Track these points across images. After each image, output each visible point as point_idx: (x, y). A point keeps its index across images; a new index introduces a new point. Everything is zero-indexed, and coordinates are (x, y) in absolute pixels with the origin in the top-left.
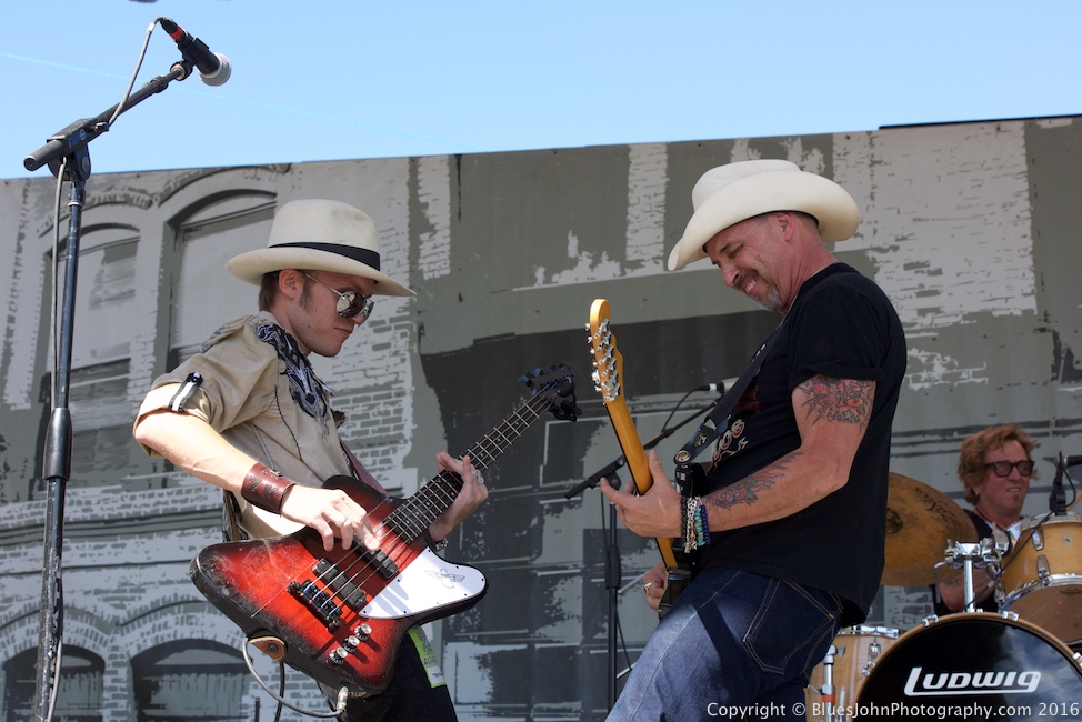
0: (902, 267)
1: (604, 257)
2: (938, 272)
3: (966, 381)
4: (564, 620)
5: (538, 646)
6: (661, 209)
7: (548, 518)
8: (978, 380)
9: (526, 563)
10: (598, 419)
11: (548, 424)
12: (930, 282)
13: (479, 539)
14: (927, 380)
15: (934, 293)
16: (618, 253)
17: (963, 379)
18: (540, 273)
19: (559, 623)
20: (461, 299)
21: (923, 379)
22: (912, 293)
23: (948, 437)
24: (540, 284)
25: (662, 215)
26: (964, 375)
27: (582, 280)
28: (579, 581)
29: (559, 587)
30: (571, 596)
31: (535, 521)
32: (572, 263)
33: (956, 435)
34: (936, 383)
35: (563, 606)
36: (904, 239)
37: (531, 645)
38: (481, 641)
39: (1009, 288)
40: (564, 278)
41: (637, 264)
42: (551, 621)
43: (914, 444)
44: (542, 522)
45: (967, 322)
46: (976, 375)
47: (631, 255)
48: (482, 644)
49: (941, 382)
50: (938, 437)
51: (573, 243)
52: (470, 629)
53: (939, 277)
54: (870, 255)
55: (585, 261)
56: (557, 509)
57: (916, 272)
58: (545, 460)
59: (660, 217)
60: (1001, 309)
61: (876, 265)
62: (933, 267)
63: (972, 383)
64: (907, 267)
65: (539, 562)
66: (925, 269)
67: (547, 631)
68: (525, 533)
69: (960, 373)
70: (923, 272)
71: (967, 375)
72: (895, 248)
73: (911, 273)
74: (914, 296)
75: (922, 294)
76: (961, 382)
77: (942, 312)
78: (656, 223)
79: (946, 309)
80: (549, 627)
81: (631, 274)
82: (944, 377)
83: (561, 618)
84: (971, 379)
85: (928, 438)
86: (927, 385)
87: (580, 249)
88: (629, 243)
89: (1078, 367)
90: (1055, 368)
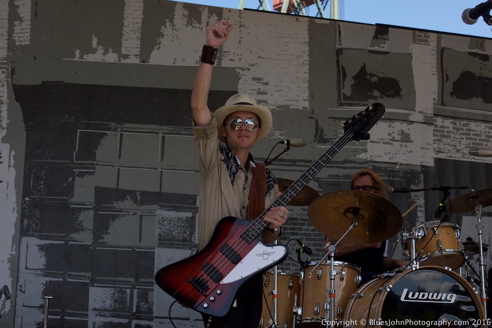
0: (251, 79)
1: (110, 50)
2: (267, 84)
4: (83, 231)
5: (70, 243)
6: (139, 31)
7: (77, 178)
8: (282, 137)
9: (65, 200)
10: (104, 132)
11: (79, 130)
12: (263, 88)
13: (41, 185)
15: (264, 93)
16: (117, 49)
17: (276, 136)
18: (77, 53)
19: (81, 232)
20: (35, 59)
22: (255, 92)
24: (77, 58)
25: (140, 34)
26: (276, 134)
27: (99, 60)
28: (92, 212)
29: (82, 214)
30: (87, 219)
31: (70, 179)
32: (94, 51)
35: (83, 224)
36: (253, 65)
37: (67, 242)
38: (41, 238)
39: (298, 96)
40: (90, 58)
41: (126, 57)
42: (77, 231)
44: (74, 180)
45: (278, 109)
46: (281, 135)
47: (124, 52)
48: (41, 239)
51: (95, 41)
52: (35, 231)
53: (267, 86)
54: (237, 70)
55: (101, 51)
56: (82, 175)
57: (257, 82)
58: (77, 149)
59: (139, 35)
60: (293, 105)
61: (240, 76)
62: (265, 81)
64: (254, 79)
65: (72, 200)
66: (261, 81)
67: (75, 236)
68: (65, 184)
69: (274, 133)
70: (260, 83)
72: (249, 69)
73: (255, 82)
74: (256, 93)
75: (259, 93)
76: (274, 137)
77: (268, 103)
78: (137, 37)
79: (270, 102)
80: (76, 234)
81: (123, 61)
83: (82, 230)
84: (279, 137)
87: (98, 44)
88: (123, 45)
89: (325, 137)
90: (315, 136)
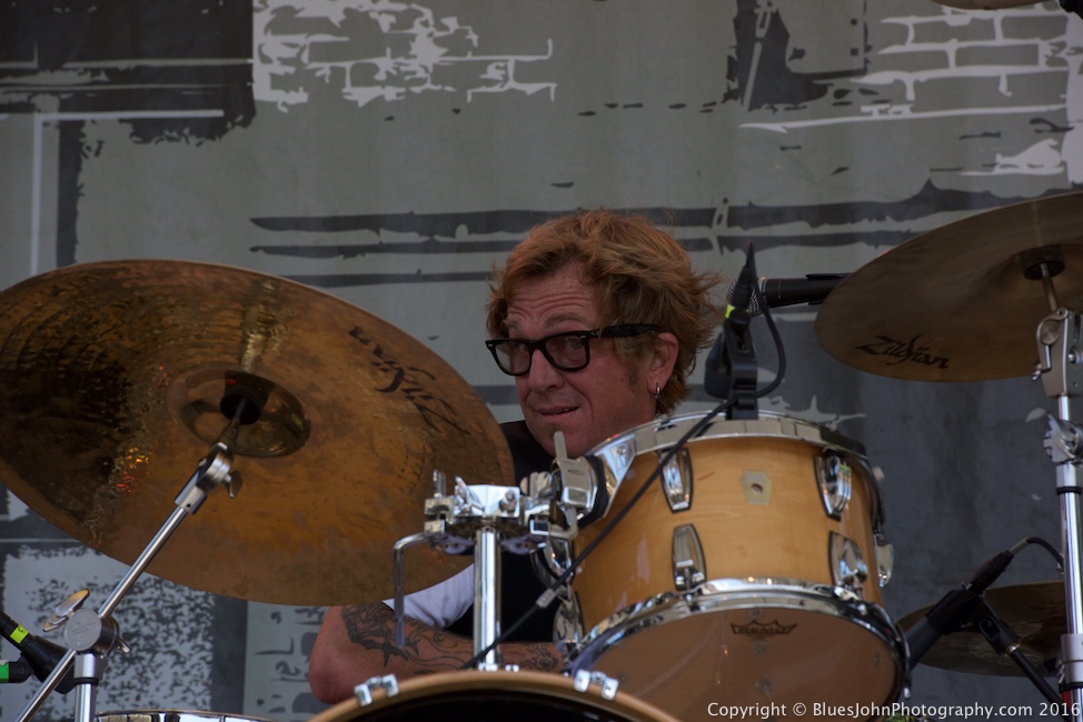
3: (496, 89)
8: (530, 88)
14: (392, 80)
17: (491, 82)
21: (381, 76)
23: (439, 238)
26: (492, 73)
33: (462, 234)
34: (417, 90)
43: (349, 252)
46: (523, 73)
49: (429, 86)
50: (413, 237)
63: (512, 91)
69: (484, 66)
71: (501, 73)
76: (483, 89)
82: (439, 73)
84: (512, 84)
85: (387, 236)
86: (390, 93)
89: (795, 66)
90: (735, 69)
